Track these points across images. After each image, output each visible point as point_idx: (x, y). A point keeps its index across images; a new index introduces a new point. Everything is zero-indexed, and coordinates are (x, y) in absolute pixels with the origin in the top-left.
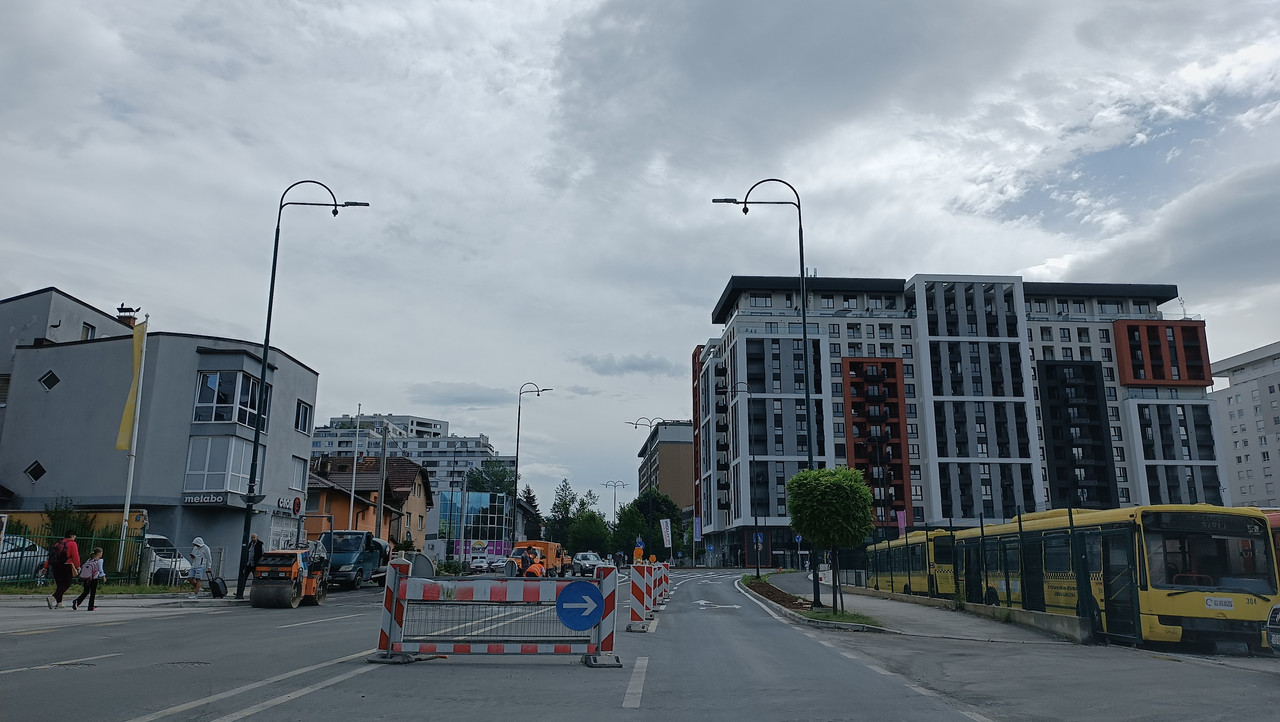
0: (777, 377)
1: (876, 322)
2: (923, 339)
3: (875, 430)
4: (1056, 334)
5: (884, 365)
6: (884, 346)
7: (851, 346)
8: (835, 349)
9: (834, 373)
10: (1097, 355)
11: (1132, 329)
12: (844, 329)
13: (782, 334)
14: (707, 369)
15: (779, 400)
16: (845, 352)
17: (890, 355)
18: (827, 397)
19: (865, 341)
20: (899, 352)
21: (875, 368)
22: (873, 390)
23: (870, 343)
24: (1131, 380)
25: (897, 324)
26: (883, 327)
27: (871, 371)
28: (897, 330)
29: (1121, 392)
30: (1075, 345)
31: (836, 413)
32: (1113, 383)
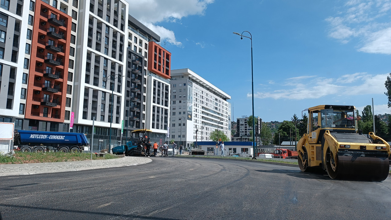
2: (86, 12)
4: (133, 38)
5: (61, 16)
6: (62, 5)
9: (31, 7)
10: (143, 54)
17: (65, 12)
18: (24, 21)
21: (55, 16)
24: (153, 68)
29: (148, 72)
30: (138, 46)
32: (146, 68)
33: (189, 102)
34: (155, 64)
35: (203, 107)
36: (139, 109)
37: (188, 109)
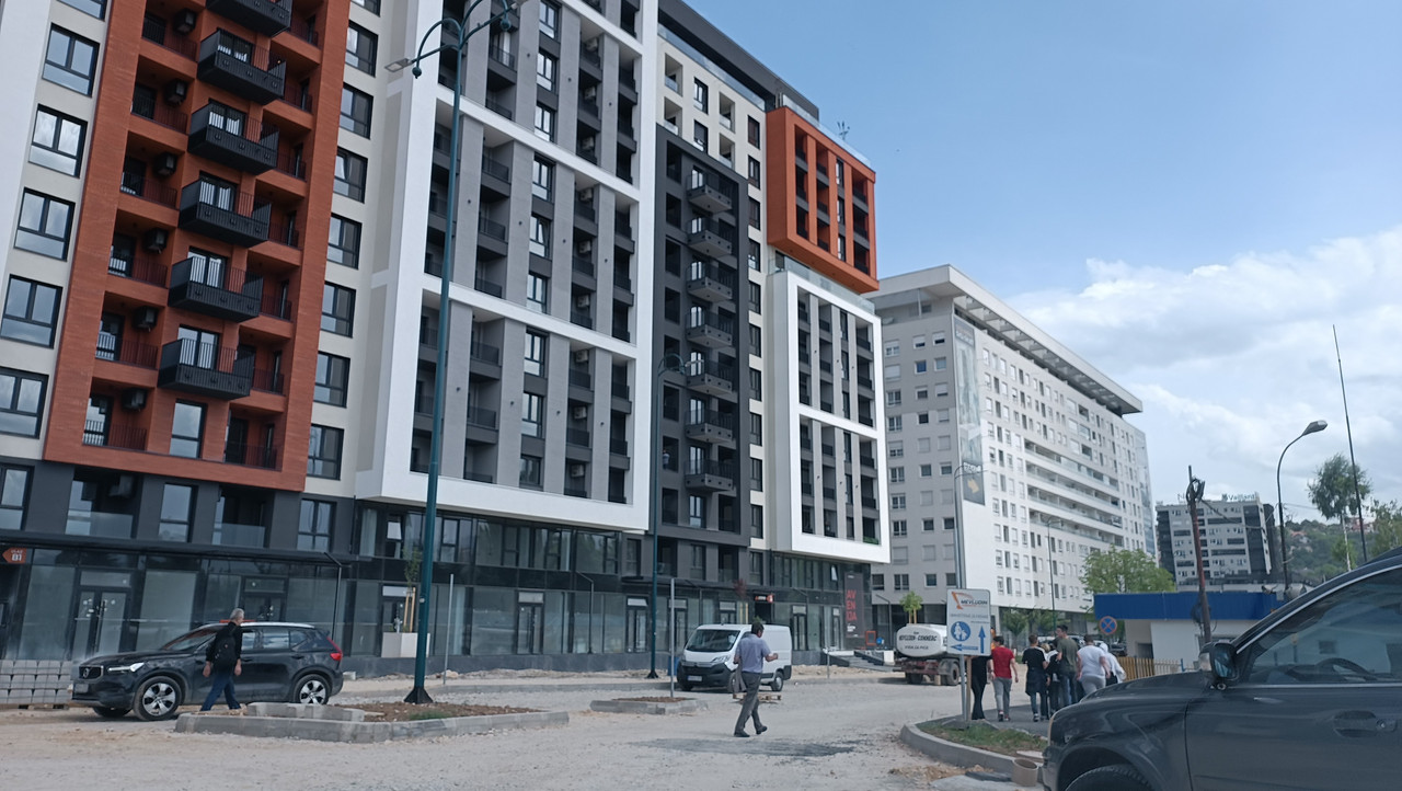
4: (688, 85)
29: (769, 254)
30: (714, 125)
32: (757, 235)
33: (965, 417)
34: (802, 215)
35: (1028, 445)
36: (730, 432)
37: (964, 452)
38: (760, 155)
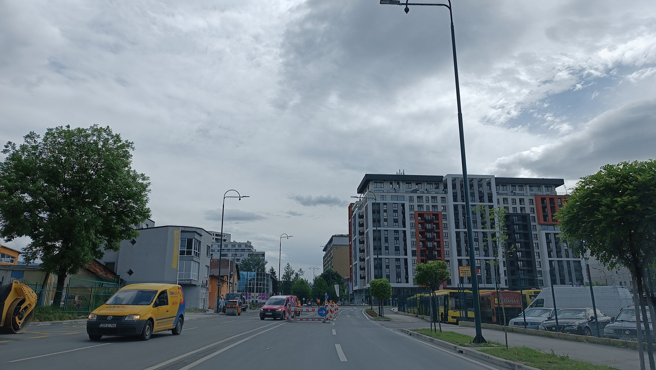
0: (386, 220)
1: (430, 196)
2: (451, 203)
3: (429, 244)
4: (510, 201)
5: (433, 215)
6: (433, 206)
7: (418, 206)
8: (412, 208)
9: (411, 218)
10: (528, 211)
11: (543, 199)
12: (415, 199)
13: (388, 201)
14: (355, 215)
15: (387, 230)
16: (416, 209)
17: (436, 210)
18: (408, 229)
19: (425, 204)
20: (440, 209)
21: (429, 216)
22: (428, 226)
23: (427, 205)
24: (542, 222)
25: (439, 196)
26: (432, 197)
27: (428, 217)
28: (439, 199)
29: (538, 227)
30: (518, 206)
31: (412, 236)
32: (535, 224)
38: (534, 206)
